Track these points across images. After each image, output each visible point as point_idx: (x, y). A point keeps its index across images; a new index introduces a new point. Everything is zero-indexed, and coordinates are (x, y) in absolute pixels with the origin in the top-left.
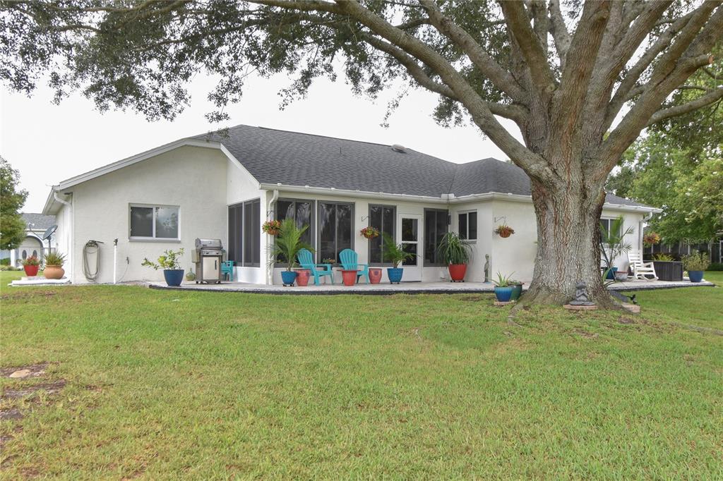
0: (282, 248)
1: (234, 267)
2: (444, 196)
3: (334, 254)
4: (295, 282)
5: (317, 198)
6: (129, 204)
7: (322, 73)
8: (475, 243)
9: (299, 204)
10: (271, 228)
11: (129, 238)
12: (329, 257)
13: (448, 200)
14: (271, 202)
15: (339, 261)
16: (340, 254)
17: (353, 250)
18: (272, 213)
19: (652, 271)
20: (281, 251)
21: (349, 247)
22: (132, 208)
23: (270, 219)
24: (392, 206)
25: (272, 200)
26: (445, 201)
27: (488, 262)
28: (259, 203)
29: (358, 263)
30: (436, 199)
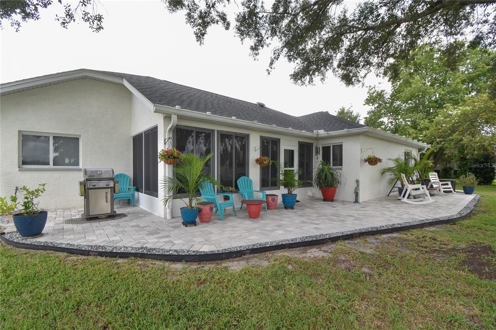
0: (181, 181)
1: (136, 193)
2: (315, 131)
3: (232, 181)
4: (197, 220)
5: (216, 128)
6: (19, 132)
7: (217, 22)
8: (341, 169)
9: (199, 132)
10: (169, 157)
11: (19, 167)
12: (229, 184)
13: (318, 135)
14: (168, 128)
15: (237, 187)
16: (238, 182)
17: (248, 176)
18: (171, 141)
19: (450, 188)
20: (181, 185)
21: (244, 175)
22: (23, 136)
23: (169, 146)
24: (277, 139)
25: (170, 126)
26: (315, 136)
27: (358, 186)
28: (157, 131)
29: (254, 190)
30: (309, 134)
